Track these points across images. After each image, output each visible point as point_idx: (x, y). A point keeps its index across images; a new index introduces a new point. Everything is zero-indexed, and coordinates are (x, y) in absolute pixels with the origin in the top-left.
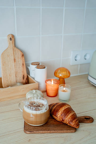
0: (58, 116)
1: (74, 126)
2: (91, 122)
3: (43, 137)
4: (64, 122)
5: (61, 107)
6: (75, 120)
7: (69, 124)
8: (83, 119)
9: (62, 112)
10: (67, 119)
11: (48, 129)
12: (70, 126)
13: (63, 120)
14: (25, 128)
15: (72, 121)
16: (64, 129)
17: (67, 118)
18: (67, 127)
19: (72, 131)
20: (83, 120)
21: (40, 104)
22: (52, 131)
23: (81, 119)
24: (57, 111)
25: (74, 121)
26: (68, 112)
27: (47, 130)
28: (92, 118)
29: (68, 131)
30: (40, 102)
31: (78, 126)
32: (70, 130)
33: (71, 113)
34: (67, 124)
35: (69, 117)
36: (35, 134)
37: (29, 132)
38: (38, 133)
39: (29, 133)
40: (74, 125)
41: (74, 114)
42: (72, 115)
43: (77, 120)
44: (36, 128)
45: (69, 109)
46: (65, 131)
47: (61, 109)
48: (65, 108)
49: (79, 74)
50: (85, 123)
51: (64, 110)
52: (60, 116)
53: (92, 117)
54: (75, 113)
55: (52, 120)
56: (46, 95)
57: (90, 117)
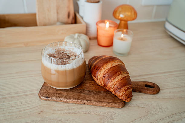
0: (99, 77)
1: (122, 98)
2: (154, 92)
3: (65, 110)
4: (107, 88)
5: (105, 63)
6: (125, 87)
7: (114, 93)
8: (142, 86)
9: (105, 71)
10: (113, 84)
11: (77, 97)
12: (116, 96)
13: (105, 85)
14: (42, 90)
15: (120, 89)
16: (105, 100)
17: (113, 82)
18: (110, 97)
19: (117, 105)
20: (141, 88)
21: (72, 55)
22: (83, 102)
23: (139, 87)
24: (98, 68)
25: (122, 90)
26: (116, 73)
27: (75, 99)
28: (158, 87)
29: (111, 104)
30: (74, 51)
31: (129, 99)
32: (114, 103)
33: (120, 75)
34: (111, 93)
35: (117, 81)
36: (55, 103)
37: (44, 98)
38: (60, 102)
39: (45, 100)
40: (122, 96)
41: (125, 77)
42: (122, 79)
43: (129, 89)
44: (59, 92)
45: (119, 67)
46: (105, 104)
47: (104, 66)
48: (112, 65)
49: (153, 20)
50: (144, 93)
51: (110, 69)
52: (101, 78)
53: (157, 85)
54: (128, 76)
55: (90, 81)
56: (97, 44)
57: (154, 84)
